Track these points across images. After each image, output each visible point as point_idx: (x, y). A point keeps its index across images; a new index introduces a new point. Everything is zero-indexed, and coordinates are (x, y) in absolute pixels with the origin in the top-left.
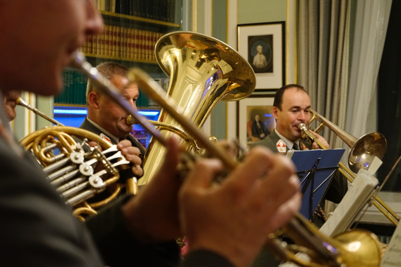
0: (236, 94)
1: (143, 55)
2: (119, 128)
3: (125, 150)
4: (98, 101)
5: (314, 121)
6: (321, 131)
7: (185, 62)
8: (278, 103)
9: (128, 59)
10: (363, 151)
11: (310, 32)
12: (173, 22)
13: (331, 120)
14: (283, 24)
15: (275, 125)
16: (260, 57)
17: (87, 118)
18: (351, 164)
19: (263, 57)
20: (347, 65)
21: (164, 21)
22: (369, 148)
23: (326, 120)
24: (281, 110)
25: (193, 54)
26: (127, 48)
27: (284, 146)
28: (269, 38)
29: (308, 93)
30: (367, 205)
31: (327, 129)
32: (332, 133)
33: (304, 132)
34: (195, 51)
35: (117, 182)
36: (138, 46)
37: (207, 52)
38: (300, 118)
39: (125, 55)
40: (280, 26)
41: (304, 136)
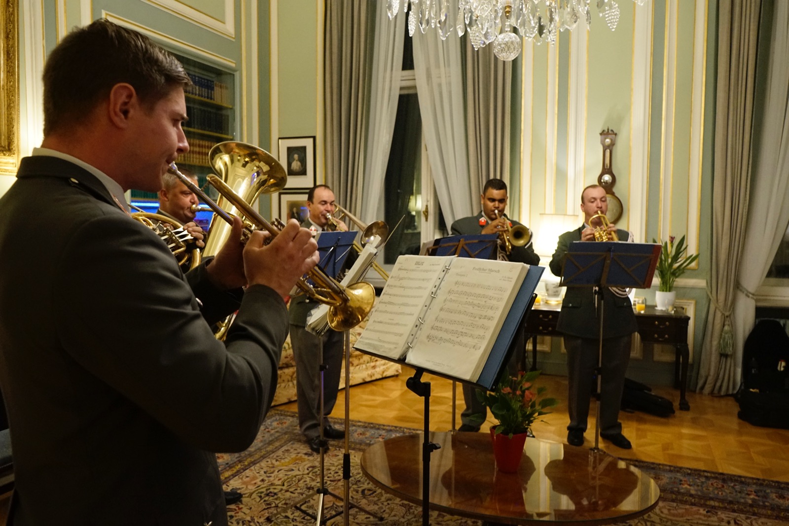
0: (272, 188)
1: (204, 160)
2: (186, 216)
3: (190, 229)
4: (167, 196)
5: (338, 212)
6: (343, 219)
7: (233, 164)
8: (311, 198)
9: (191, 163)
10: (372, 234)
11: (334, 145)
12: (228, 134)
13: (350, 212)
14: (314, 138)
15: (309, 215)
16: (297, 164)
17: (159, 209)
18: (363, 243)
19: (299, 163)
20: (362, 170)
21: (220, 133)
22: (376, 232)
23: (347, 212)
24: (313, 203)
25: (239, 158)
26: (190, 155)
27: (315, 230)
28: (303, 149)
29: (333, 192)
30: (370, 266)
31: (347, 218)
32: (351, 222)
33: (330, 220)
34: (240, 156)
35: (185, 252)
36: (199, 153)
37: (250, 155)
38: (327, 209)
39: (189, 159)
40: (311, 140)
41: (330, 223)
